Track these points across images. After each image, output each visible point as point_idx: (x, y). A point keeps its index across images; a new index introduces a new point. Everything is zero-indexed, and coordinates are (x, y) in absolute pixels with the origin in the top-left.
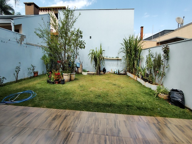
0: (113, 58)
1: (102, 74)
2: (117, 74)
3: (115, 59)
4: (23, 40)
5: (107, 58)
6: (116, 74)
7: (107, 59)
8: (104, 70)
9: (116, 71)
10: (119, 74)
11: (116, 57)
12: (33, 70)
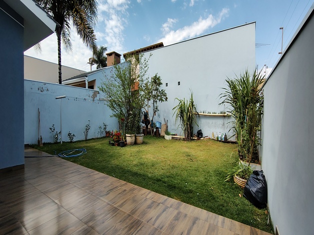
0: (215, 114)
1: (194, 140)
2: (223, 142)
3: (218, 114)
4: (96, 97)
5: (204, 114)
6: (220, 141)
7: (205, 116)
8: (200, 134)
9: (220, 136)
10: (226, 141)
11: (220, 112)
12: (105, 128)
